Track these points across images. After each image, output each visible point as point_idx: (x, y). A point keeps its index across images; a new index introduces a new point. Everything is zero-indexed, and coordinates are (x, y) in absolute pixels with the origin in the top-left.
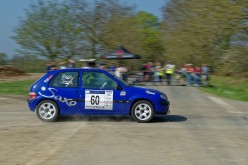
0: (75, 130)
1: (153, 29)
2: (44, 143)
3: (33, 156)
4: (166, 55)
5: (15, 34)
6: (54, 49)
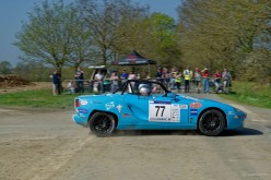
1: (169, 32)
2: (49, 158)
4: (183, 59)
5: (18, 41)
6: (60, 56)
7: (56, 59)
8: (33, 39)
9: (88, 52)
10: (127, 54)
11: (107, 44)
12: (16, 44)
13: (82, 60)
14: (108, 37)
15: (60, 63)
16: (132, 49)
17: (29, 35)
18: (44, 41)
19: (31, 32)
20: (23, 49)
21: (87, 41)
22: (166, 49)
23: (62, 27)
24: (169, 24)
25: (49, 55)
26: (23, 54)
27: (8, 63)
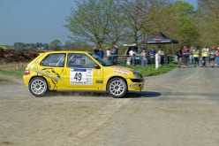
0: (119, 106)
1: (188, 17)
2: (93, 116)
3: (84, 127)
4: (200, 40)
5: (68, 23)
6: (101, 35)
7: (97, 38)
8: (79, 22)
9: (123, 33)
10: (154, 35)
11: (138, 27)
12: (66, 26)
13: (118, 39)
14: (139, 20)
15: (100, 42)
16: (158, 31)
17: (76, 19)
18: (88, 23)
19: (78, 16)
20: (72, 30)
21: (122, 24)
22: (186, 31)
23: (102, 12)
24: (190, 10)
25: (92, 35)
26: (71, 34)
27: (59, 42)
